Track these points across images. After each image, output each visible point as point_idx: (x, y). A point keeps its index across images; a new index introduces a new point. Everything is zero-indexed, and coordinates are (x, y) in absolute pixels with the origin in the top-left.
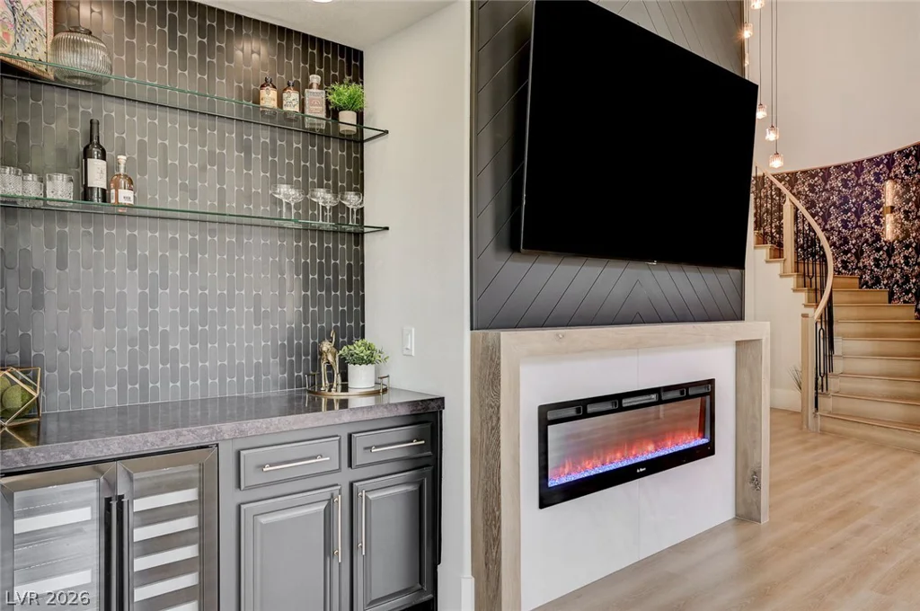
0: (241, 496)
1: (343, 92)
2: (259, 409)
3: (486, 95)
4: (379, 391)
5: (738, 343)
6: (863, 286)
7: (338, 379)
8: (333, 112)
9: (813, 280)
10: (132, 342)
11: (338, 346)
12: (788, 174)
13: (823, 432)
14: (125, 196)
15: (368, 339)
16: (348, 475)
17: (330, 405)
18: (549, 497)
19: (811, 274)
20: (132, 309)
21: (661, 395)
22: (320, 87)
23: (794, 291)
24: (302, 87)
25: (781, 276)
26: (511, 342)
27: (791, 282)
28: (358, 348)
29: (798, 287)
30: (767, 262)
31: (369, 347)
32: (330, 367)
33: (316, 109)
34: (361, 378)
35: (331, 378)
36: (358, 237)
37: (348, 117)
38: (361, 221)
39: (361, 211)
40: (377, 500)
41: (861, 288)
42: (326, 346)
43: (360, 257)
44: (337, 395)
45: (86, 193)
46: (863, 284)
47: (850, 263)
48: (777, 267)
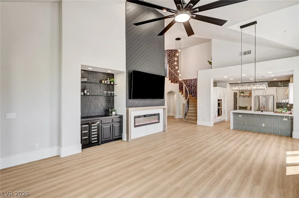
0: (102, 125)
1: (112, 80)
2: (102, 116)
3: (128, 83)
4: (116, 115)
5: (164, 109)
7: (111, 113)
8: (110, 82)
10: (88, 109)
11: (111, 109)
13: (186, 121)
14: (88, 94)
15: (114, 109)
16: (112, 123)
17: (110, 116)
18: (135, 126)
20: (88, 105)
21: (155, 115)
22: (109, 80)
24: (107, 80)
26: (130, 109)
28: (113, 110)
31: (115, 110)
32: (110, 112)
33: (109, 83)
34: (114, 113)
35: (110, 113)
36: (113, 96)
37: (112, 83)
38: (114, 95)
39: (114, 93)
40: (116, 126)
42: (110, 109)
43: (114, 99)
44: (111, 115)
45: (84, 94)
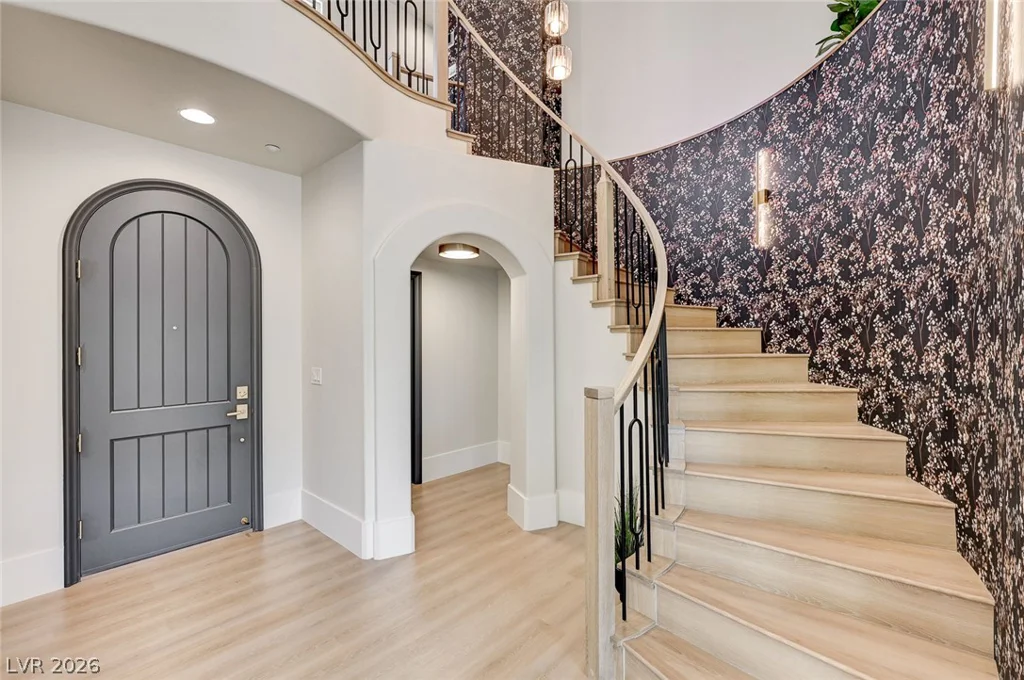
6: (722, 323)
9: (641, 309)
12: (621, 161)
19: (637, 302)
23: (612, 330)
25: (594, 305)
27: (608, 314)
29: (617, 323)
30: (575, 281)
41: (720, 325)
46: (724, 320)
47: (703, 287)
48: (588, 289)
